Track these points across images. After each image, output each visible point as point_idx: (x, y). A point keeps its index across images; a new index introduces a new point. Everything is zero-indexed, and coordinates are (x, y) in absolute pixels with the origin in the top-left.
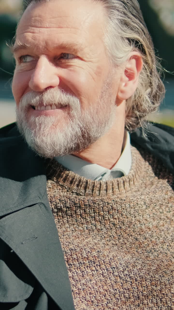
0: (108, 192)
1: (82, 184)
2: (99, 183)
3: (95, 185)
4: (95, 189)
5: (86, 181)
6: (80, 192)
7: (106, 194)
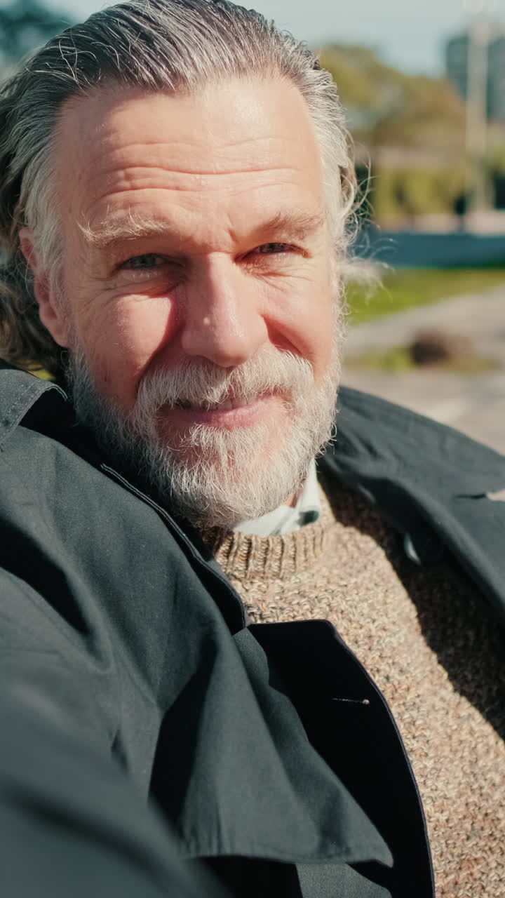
0: (297, 563)
1: (236, 550)
2: (279, 540)
3: (270, 548)
4: (269, 557)
5: (246, 541)
6: (234, 569)
7: (293, 566)
